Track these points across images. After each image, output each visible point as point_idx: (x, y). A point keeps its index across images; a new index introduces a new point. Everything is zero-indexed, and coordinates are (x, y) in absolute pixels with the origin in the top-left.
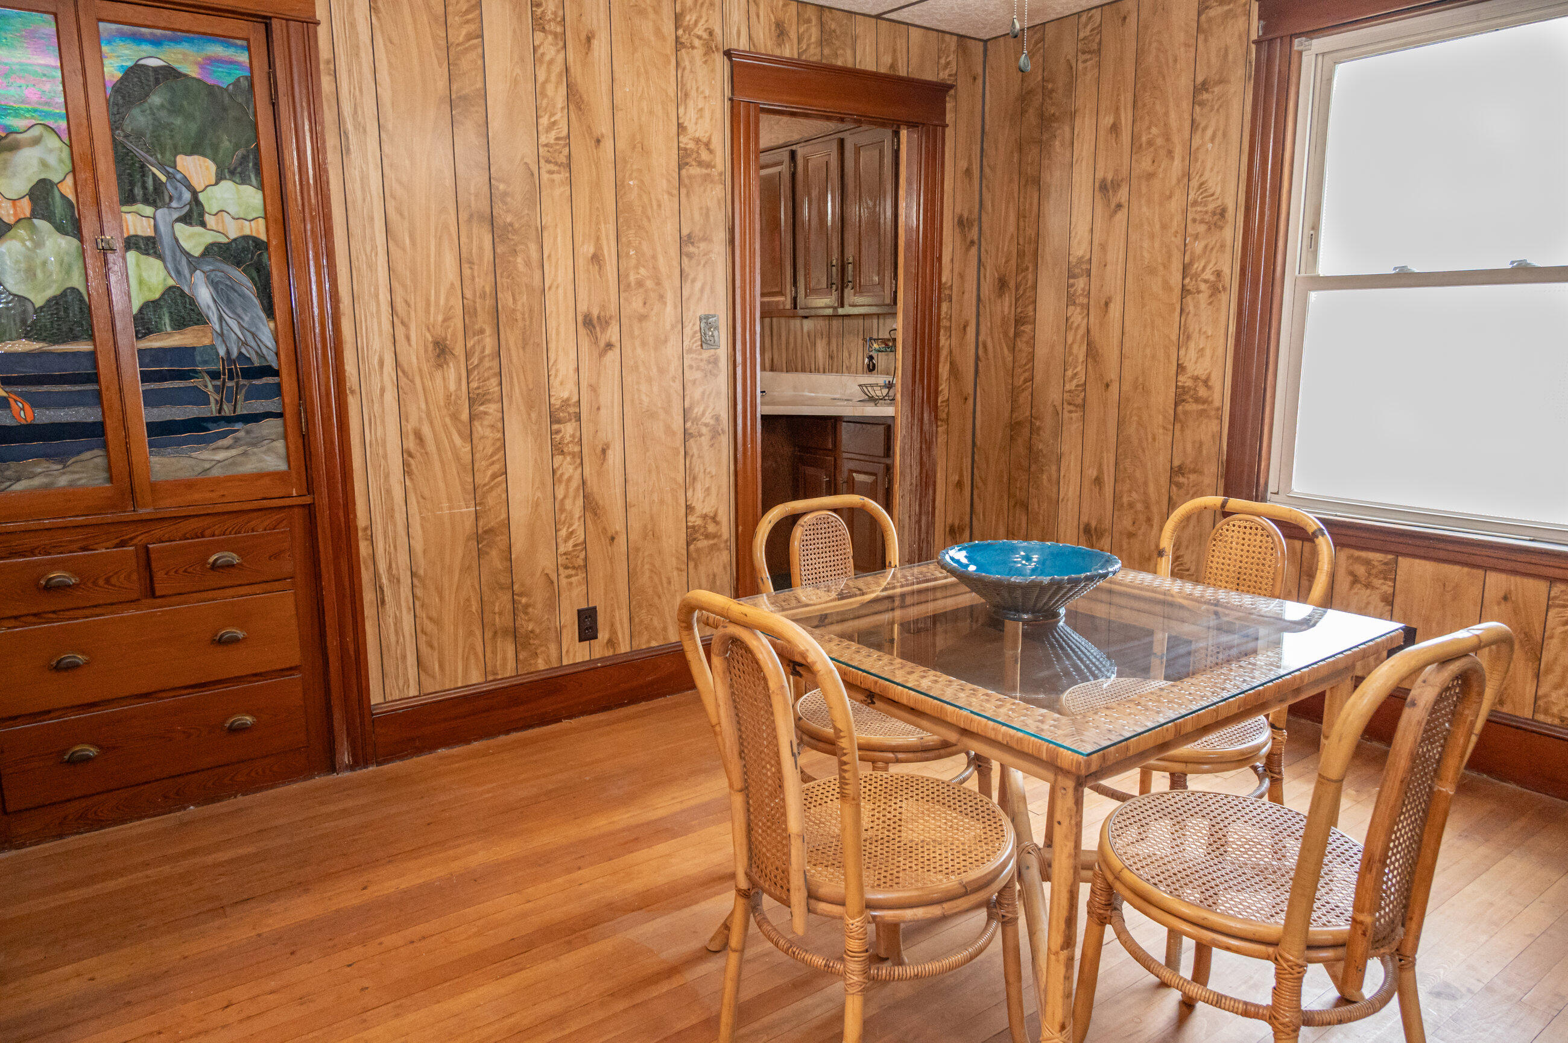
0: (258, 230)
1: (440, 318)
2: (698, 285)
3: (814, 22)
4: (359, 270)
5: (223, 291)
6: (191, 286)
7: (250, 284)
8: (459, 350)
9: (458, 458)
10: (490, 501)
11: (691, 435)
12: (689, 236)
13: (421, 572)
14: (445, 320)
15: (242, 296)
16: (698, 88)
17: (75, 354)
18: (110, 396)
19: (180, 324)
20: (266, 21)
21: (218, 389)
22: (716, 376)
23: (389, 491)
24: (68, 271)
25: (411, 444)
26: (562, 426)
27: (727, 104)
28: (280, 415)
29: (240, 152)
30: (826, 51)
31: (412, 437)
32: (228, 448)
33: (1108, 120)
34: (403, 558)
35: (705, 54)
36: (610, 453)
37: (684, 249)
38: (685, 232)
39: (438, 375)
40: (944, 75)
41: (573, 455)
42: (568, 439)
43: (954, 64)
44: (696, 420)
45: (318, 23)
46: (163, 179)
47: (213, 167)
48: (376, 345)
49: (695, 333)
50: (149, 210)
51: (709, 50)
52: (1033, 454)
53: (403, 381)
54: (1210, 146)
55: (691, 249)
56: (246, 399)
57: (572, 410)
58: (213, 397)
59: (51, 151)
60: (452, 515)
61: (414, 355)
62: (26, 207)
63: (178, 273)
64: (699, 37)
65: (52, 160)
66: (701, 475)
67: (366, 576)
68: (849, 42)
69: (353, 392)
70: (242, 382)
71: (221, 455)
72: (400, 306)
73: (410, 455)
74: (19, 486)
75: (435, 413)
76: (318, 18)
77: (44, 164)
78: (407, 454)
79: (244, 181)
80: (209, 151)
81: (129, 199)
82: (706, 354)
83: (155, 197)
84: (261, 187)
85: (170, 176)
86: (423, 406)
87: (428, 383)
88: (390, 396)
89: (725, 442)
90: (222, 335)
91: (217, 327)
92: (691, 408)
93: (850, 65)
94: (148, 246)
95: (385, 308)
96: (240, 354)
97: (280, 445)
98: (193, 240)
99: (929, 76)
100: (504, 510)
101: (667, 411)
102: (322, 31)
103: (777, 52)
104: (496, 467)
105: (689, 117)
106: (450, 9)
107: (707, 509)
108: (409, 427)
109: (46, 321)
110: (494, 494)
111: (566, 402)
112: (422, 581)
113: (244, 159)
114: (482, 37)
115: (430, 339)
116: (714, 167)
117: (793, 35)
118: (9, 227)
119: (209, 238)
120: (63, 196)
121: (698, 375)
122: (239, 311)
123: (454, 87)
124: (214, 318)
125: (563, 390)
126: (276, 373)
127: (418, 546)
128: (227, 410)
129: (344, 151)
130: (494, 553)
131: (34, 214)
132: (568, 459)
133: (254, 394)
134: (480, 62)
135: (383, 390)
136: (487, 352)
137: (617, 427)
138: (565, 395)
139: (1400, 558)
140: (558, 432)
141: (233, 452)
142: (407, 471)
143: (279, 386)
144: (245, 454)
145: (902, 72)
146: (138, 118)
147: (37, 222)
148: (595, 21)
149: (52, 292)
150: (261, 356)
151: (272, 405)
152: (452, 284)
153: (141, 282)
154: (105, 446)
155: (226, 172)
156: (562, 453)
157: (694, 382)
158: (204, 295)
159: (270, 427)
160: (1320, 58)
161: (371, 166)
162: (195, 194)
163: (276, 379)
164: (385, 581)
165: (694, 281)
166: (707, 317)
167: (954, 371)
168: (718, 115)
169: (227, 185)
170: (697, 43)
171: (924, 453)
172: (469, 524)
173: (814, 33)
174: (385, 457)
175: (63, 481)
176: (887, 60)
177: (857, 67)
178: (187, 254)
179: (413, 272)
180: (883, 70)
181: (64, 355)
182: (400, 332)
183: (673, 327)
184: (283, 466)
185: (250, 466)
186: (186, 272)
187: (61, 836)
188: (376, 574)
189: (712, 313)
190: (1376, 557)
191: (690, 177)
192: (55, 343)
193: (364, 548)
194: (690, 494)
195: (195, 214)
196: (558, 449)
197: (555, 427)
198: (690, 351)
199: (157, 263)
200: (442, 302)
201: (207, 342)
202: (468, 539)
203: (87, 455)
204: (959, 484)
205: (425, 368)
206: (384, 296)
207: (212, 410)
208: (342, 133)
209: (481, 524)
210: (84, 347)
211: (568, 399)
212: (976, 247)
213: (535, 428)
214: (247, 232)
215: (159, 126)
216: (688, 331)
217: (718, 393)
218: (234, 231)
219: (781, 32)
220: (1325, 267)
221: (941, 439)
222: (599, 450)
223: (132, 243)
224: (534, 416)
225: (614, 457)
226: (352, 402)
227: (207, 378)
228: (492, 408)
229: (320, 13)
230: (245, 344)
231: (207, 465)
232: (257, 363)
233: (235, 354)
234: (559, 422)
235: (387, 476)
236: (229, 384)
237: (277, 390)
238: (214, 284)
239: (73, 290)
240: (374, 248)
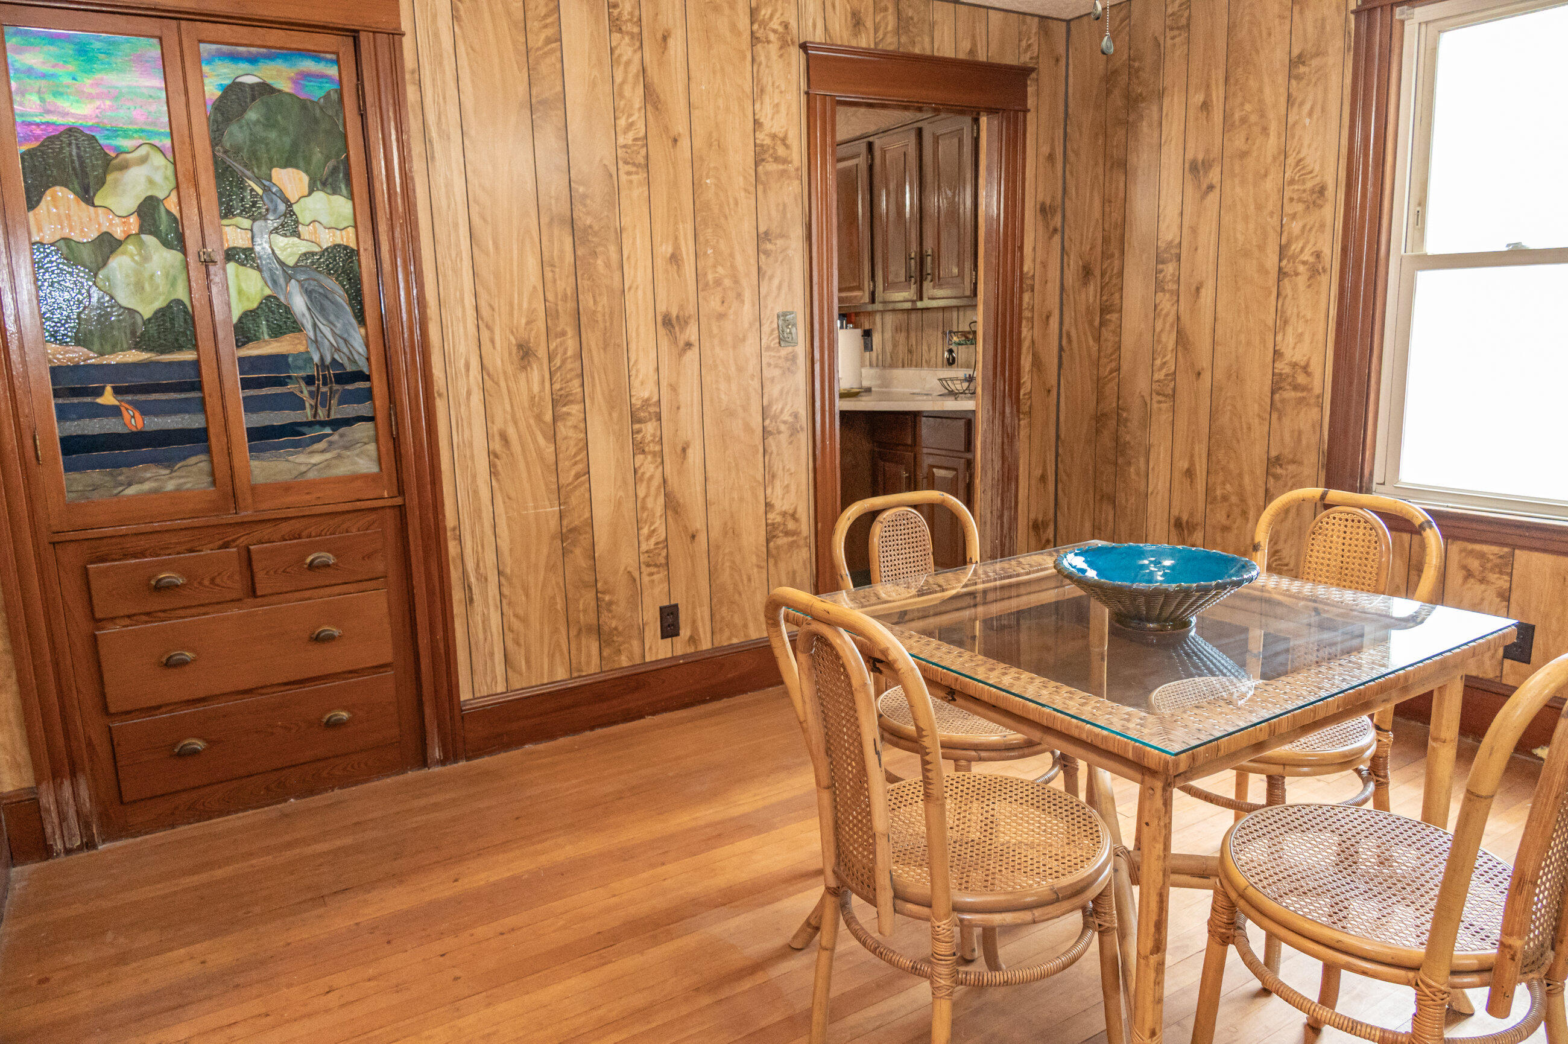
0: (348, 238)
1: (523, 321)
2: (776, 282)
3: (890, 10)
4: (445, 276)
5: (317, 299)
6: (288, 295)
7: (341, 292)
8: (542, 353)
9: (542, 458)
10: (574, 500)
11: (770, 433)
12: (766, 233)
13: (508, 571)
14: (528, 323)
15: (334, 303)
16: (773, 83)
17: (181, 364)
18: (213, 402)
19: (277, 332)
20: (354, 35)
21: (312, 394)
22: (793, 373)
23: (476, 492)
24: (173, 284)
25: (497, 445)
26: (643, 426)
27: (803, 98)
28: (371, 419)
29: (331, 163)
30: (904, 39)
31: (497, 438)
32: (323, 451)
33: (1199, 98)
34: (490, 558)
35: (781, 48)
36: (690, 452)
37: (762, 247)
38: (762, 229)
39: (522, 376)
40: (1025, 59)
41: (654, 454)
42: (649, 438)
43: (1036, 48)
44: (775, 418)
45: (403, 35)
46: (260, 192)
47: (305, 179)
48: (462, 349)
49: (773, 330)
50: (246, 223)
51: (784, 44)
52: (1120, 447)
53: (489, 383)
54: (1307, 121)
55: (769, 246)
56: (339, 404)
57: (652, 409)
58: (309, 402)
59: (157, 168)
60: (537, 516)
61: (499, 357)
62: (134, 221)
63: (275, 282)
64: (775, 31)
65: (158, 178)
66: (780, 473)
67: (455, 575)
68: (926, 28)
69: (440, 395)
70: (336, 387)
71: (316, 459)
72: (485, 311)
73: (496, 456)
74: (131, 491)
75: (519, 414)
76: (403, 28)
77: (151, 182)
78: (492, 454)
79: (335, 192)
80: (301, 164)
81: (228, 213)
82: (784, 352)
83: (252, 212)
84: (351, 197)
85: (267, 190)
86: (508, 408)
87: (512, 384)
88: (476, 399)
89: (804, 439)
90: (316, 341)
91: (311, 334)
92: (770, 405)
93: (928, 52)
94: (243, 256)
95: (471, 313)
96: (334, 360)
97: (372, 447)
98: (289, 249)
99: (1010, 59)
100: (587, 509)
101: (745, 409)
102: (407, 42)
103: (854, 43)
104: (580, 467)
105: (765, 113)
106: (529, 14)
107: (787, 507)
108: (495, 429)
109: (153, 330)
110: (577, 493)
111: (646, 402)
112: (509, 579)
113: (335, 171)
114: (561, 40)
115: (514, 342)
116: (791, 162)
117: (869, 24)
118: (120, 243)
119: (303, 247)
120: (168, 212)
121: (777, 372)
122: (332, 318)
123: (534, 92)
124: (309, 326)
125: (643, 391)
126: (368, 378)
127: (505, 545)
128: (322, 415)
129: (429, 158)
130: (578, 551)
131: (142, 230)
132: (649, 457)
133: (347, 398)
134: (559, 66)
135: (469, 393)
136: (569, 353)
137: (697, 426)
138: (646, 395)
139: (1517, 552)
140: (639, 431)
141: (328, 456)
142: (493, 472)
143: (370, 390)
144: (339, 457)
145: (982, 57)
146: (236, 134)
147: (143, 236)
148: (671, 20)
149: (159, 303)
150: (354, 362)
151: (363, 409)
152: (534, 287)
153: (240, 292)
154: (208, 451)
155: (320, 183)
156: (643, 452)
157: (772, 380)
158: (299, 304)
159: (363, 430)
160: (1423, 26)
161: (456, 174)
162: (289, 204)
163: (367, 384)
164: (473, 580)
165: (771, 278)
166: (785, 314)
167: (1037, 364)
168: (794, 108)
169: (319, 196)
170: (772, 37)
171: (1006, 447)
172: (554, 523)
173: (891, 21)
174: (472, 457)
175: (170, 486)
176: (965, 45)
177: (936, 54)
178: (282, 264)
179: (497, 275)
180: (962, 56)
181: (171, 364)
182: (485, 335)
183: (751, 325)
184: (374, 469)
185: (343, 469)
186: (282, 281)
187: (173, 826)
188: (464, 572)
189: (790, 309)
190: (1491, 550)
191: (767, 173)
192: (162, 353)
193: (452, 548)
194: (769, 491)
195: (290, 225)
196: (639, 448)
197: (636, 426)
198: (768, 348)
199: (255, 274)
200: (525, 305)
201: (302, 349)
202: (553, 538)
203: (193, 460)
204: (1043, 478)
205: (510, 372)
206: (469, 301)
207: (308, 414)
208: (426, 140)
209: (565, 523)
210: (188, 356)
211: (648, 400)
212: (1059, 234)
213: (616, 427)
214: (339, 241)
215: (255, 141)
216: (766, 329)
217: (797, 390)
218: (327, 239)
219: (857, 22)
220: (1433, 246)
221: (1023, 433)
222: (679, 449)
223: (231, 255)
224: (615, 415)
225: (694, 455)
226: (440, 405)
227: (303, 385)
228: (575, 409)
229: (405, 25)
230: (338, 350)
231: (303, 468)
232: (349, 368)
233: (328, 360)
234: (640, 421)
235: (474, 477)
236: (324, 389)
237: (369, 395)
238: (308, 293)
239: (179, 302)
240: (459, 254)
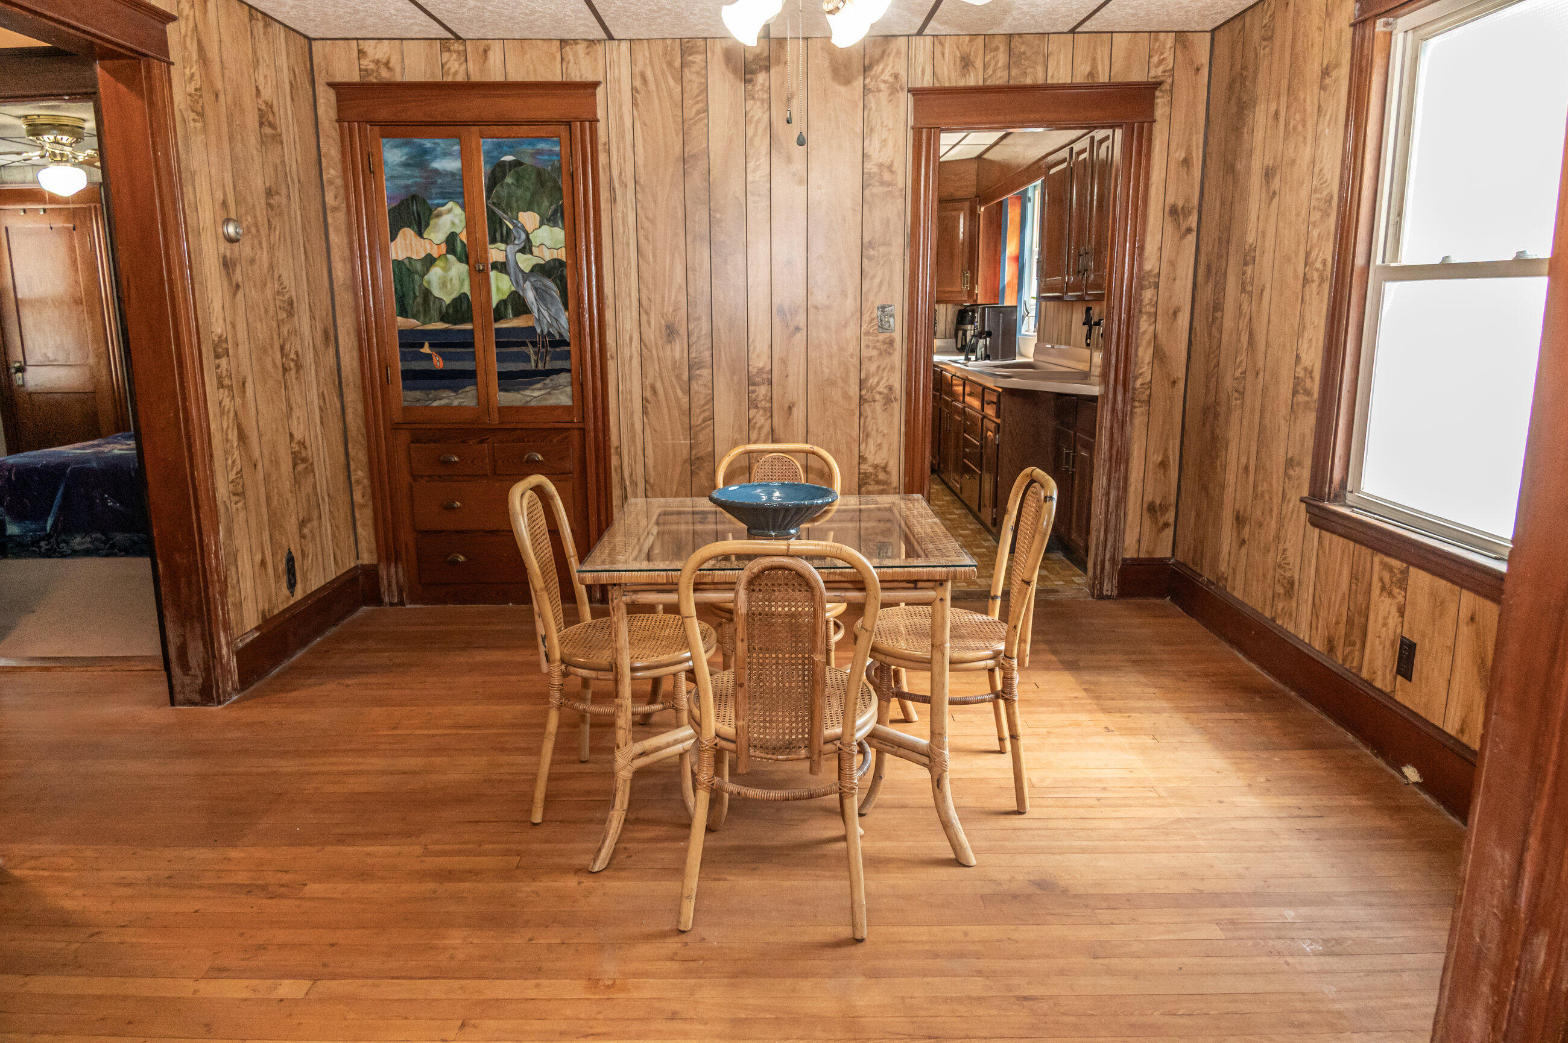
0: (562, 255)
1: (671, 309)
2: (877, 280)
3: (1002, 49)
4: (619, 278)
5: (538, 291)
6: (524, 290)
7: (555, 288)
8: (683, 331)
9: (679, 407)
10: (701, 437)
11: (866, 401)
12: (870, 242)
13: (652, 480)
14: (674, 311)
15: (552, 296)
16: (882, 123)
17: (465, 331)
18: (480, 354)
19: (517, 314)
20: (568, 124)
21: (537, 353)
22: (890, 354)
23: (633, 425)
24: (462, 282)
25: (648, 394)
26: (756, 388)
27: (910, 133)
28: (569, 371)
29: (553, 208)
30: (1014, 72)
31: (649, 389)
32: (540, 389)
33: (1273, 107)
34: (640, 470)
35: (891, 94)
36: (795, 411)
37: (865, 253)
38: (866, 239)
39: (668, 347)
40: (1156, 72)
41: (765, 409)
42: (761, 397)
43: (1170, 61)
44: (871, 389)
45: (598, 121)
46: (511, 227)
47: (538, 217)
48: (628, 326)
49: (873, 319)
50: (503, 246)
51: (893, 90)
53: (644, 350)
54: (1327, 131)
55: (872, 253)
56: (552, 359)
57: (765, 376)
58: (533, 358)
59: (456, 216)
60: (673, 445)
61: (652, 334)
62: (444, 247)
63: (517, 283)
64: (885, 82)
65: (457, 221)
66: (874, 433)
67: (615, 478)
68: (1041, 59)
69: (612, 357)
70: (549, 349)
71: (536, 394)
72: (645, 302)
73: (648, 401)
74: (436, 404)
75: (665, 374)
76: (599, 116)
77: (453, 223)
78: (645, 400)
79: (555, 225)
80: (536, 208)
81: (493, 241)
82: (881, 337)
83: (507, 239)
84: (564, 228)
85: (515, 226)
86: (657, 368)
87: (661, 353)
88: (636, 362)
89: (898, 410)
90: (539, 320)
91: (537, 315)
92: (867, 379)
93: (1040, 81)
94: (502, 267)
95: (635, 303)
96: (549, 332)
97: (569, 389)
98: (526, 262)
99: (1137, 76)
100: (711, 444)
101: (845, 380)
102: (601, 127)
103: (962, 83)
104: (707, 414)
105: (874, 147)
106: (685, 95)
107: (879, 459)
108: (648, 382)
109: (451, 311)
110: (704, 432)
111: (760, 371)
112: (652, 487)
113: (555, 212)
114: (707, 111)
115: (663, 322)
116: (896, 185)
117: (979, 64)
118: (435, 260)
119: (535, 261)
120: (462, 242)
121: (875, 353)
122: (549, 306)
123: (686, 150)
124: (535, 310)
125: (759, 361)
126: (568, 344)
127: (650, 463)
128: (540, 367)
129: (613, 200)
130: (702, 474)
131: (448, 252)
132: (761, 412)
133: (556, 357)
134: (705, 129)
135: (631, 357)
136: (703, 332)
137: (802, 391)
138: (761, 365)
139: (1411, 568)
140: (754, 392)
141: (543, 392)
142: (645, 411)
143: (569, 352)
144: (549, 393)
145: (1103, 78)
146: (501, 191)
147: (449, 256)
148: (795, 85)
149: (455, 295)
150: (561, 335)
151: (565, 364)
152: (680, 286)
153: (498, 288)
154: (476, 384)
155: (548, 220)
156: (757, 407)
157: (870, 359)
158: (530, 296)
159: (564, 378)
160: (1410, 33)
161: (629, 210)
162: (527, 235)
163: (566, 348)
164: (628, 483)
165: (873, 277)
166: (883, 307)
167: (1159, 355)
168: (901, 142)
169: (545, 228)
170: (883, 86)
171: (1115, 431)
172: (685, 452)
173: (1002, 58)
174: (631, 401)
175: (456, 403)
176: (1085, 69)
177: (1049, 82)
178: (522, 271)
179: (654, 278)
180: (1079, 79)
181: (460, 331)
182: (644, 317)
183: (853, 314)
184: (570, 403)
185: (552, 402)
186: (521, 282)
188: (622, 478)
189: (889, 303)
190: (1396, 564)
191: (873, 195)
192: (455, 324)
193: (614, 461)
194: (863, 447)
195: (527, 248)
196: (753, 404)
197: (751, 388)
198: (868, 333)
199: (505, 277)
200: (673, 298)
201: (530, 324)
202: (685, 462)
203: (468, 389)
204: (1163, 465)
205: (660, 343)
206: (634, 295)
207: (532, 366)
208: (612, 190)
209: (694, 452)
210: (468, 327)
211: (762, 368)
212: (1194, 234)
213: (736, 388)
214: (555, 257)
215: (510, 196)
216: (866, 317)
217: (893, 368)
218: (548, 256)
219: (966, 63)
221: (1139, 420)
222: (786, 407)
223: (495, 266)
224: (735, 378)
225: (798, 413)
226: (611, 365)
227: (530, 346)
228: (705, 372)
229: (600, 113)
230: (551, 325)
231: (528, 399)
232: (558, 337)
233: (546, 332)
234: (755, 384)
235: (632, 414)
236: (542, 350)
237: (567, 356)
238: (536, 289)
239: (465, 294)
240: (629, 263)
